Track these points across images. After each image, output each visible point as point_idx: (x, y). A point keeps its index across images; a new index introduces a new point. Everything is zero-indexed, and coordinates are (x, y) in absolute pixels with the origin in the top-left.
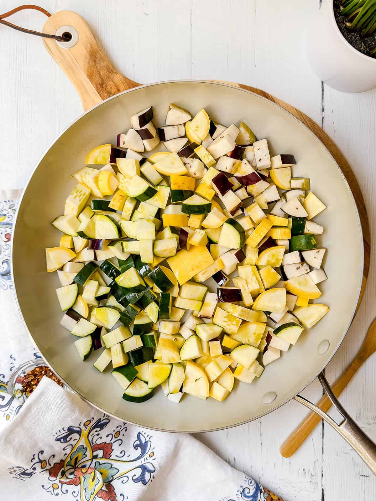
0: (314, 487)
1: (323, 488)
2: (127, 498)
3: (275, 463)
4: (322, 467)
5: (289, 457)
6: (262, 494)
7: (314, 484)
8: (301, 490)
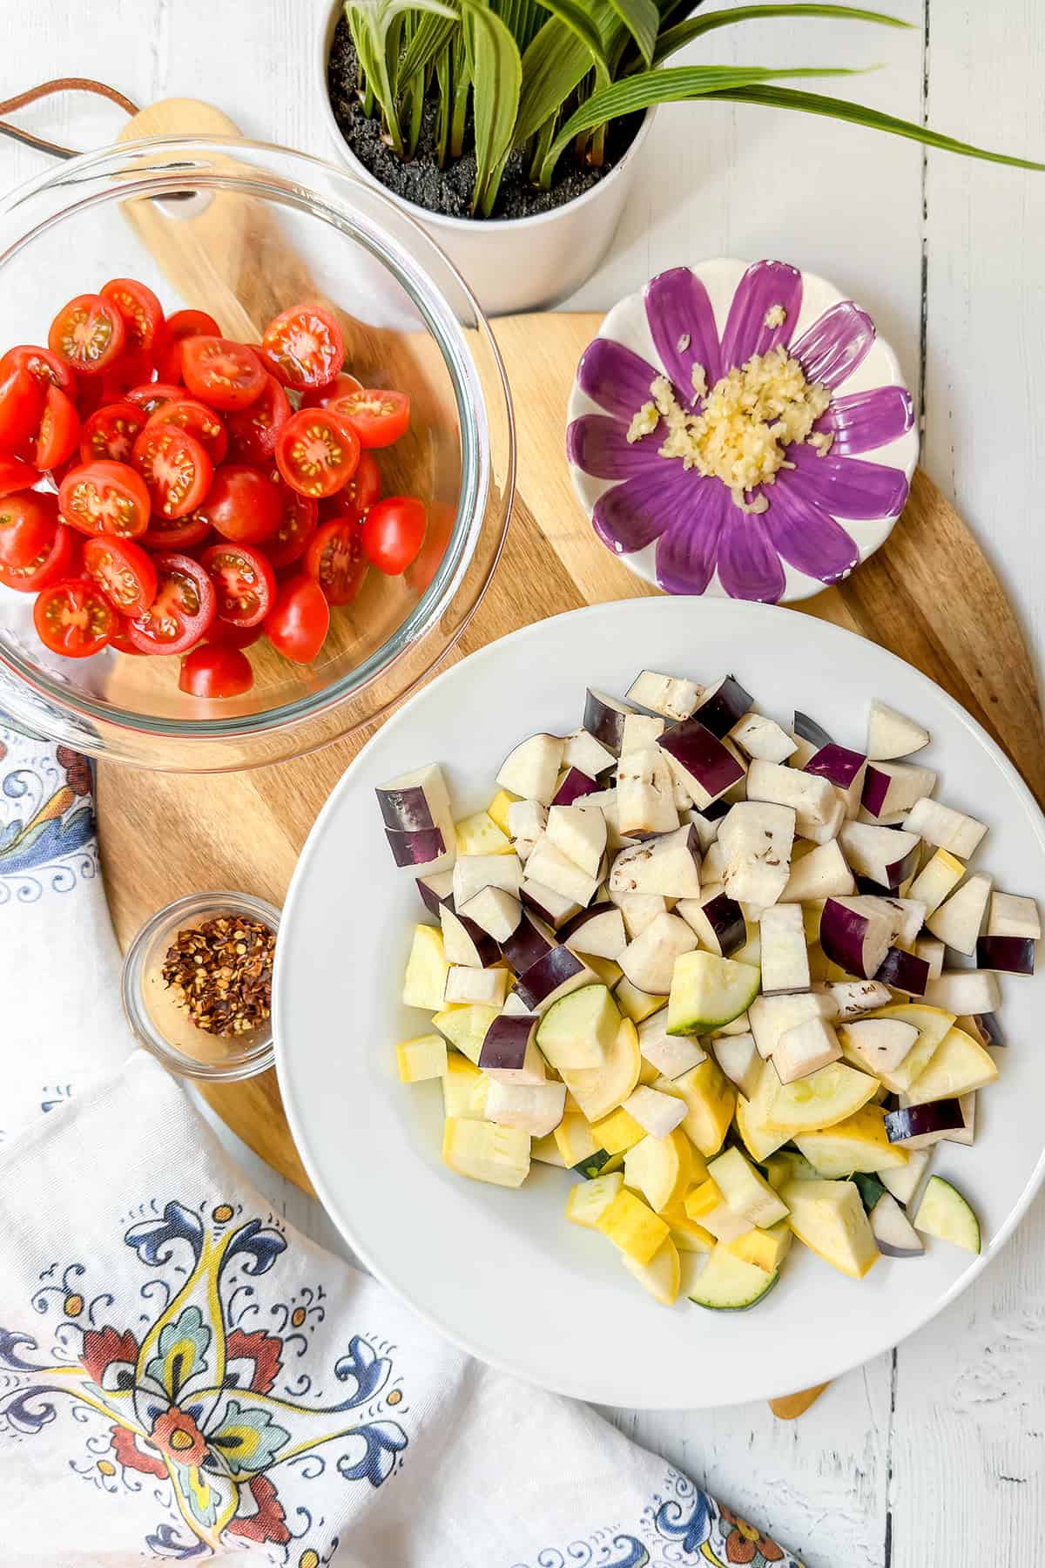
0: (863, 1509)
1: (891, 1510)
2: (321, 1524)
3: (752, 1435)
4: (890, 1452)
5: (794, 1417)
6: (715, 1523)
7: (864, 1499)
8: (826, 1515)
